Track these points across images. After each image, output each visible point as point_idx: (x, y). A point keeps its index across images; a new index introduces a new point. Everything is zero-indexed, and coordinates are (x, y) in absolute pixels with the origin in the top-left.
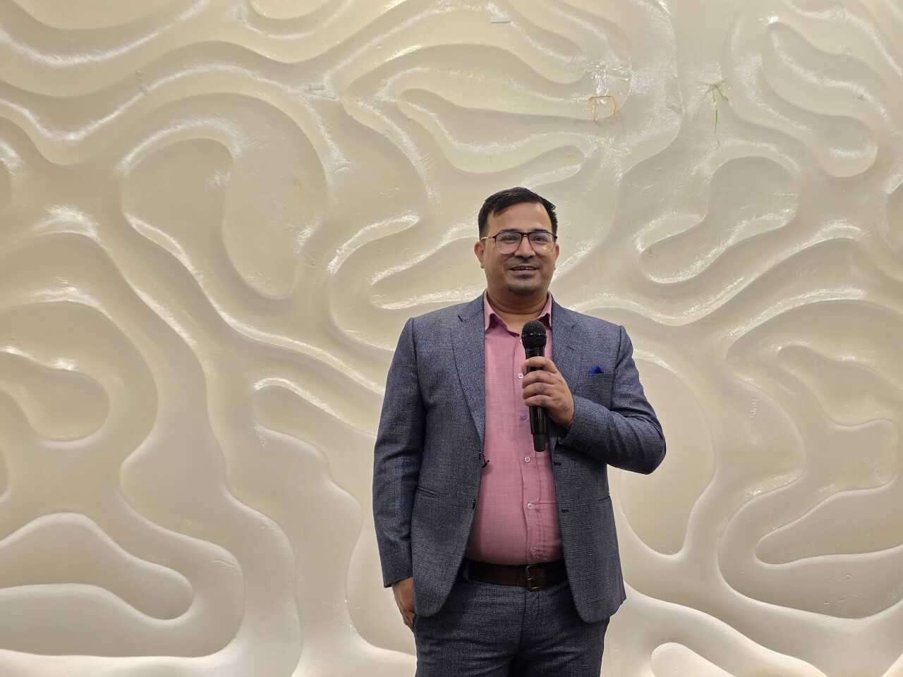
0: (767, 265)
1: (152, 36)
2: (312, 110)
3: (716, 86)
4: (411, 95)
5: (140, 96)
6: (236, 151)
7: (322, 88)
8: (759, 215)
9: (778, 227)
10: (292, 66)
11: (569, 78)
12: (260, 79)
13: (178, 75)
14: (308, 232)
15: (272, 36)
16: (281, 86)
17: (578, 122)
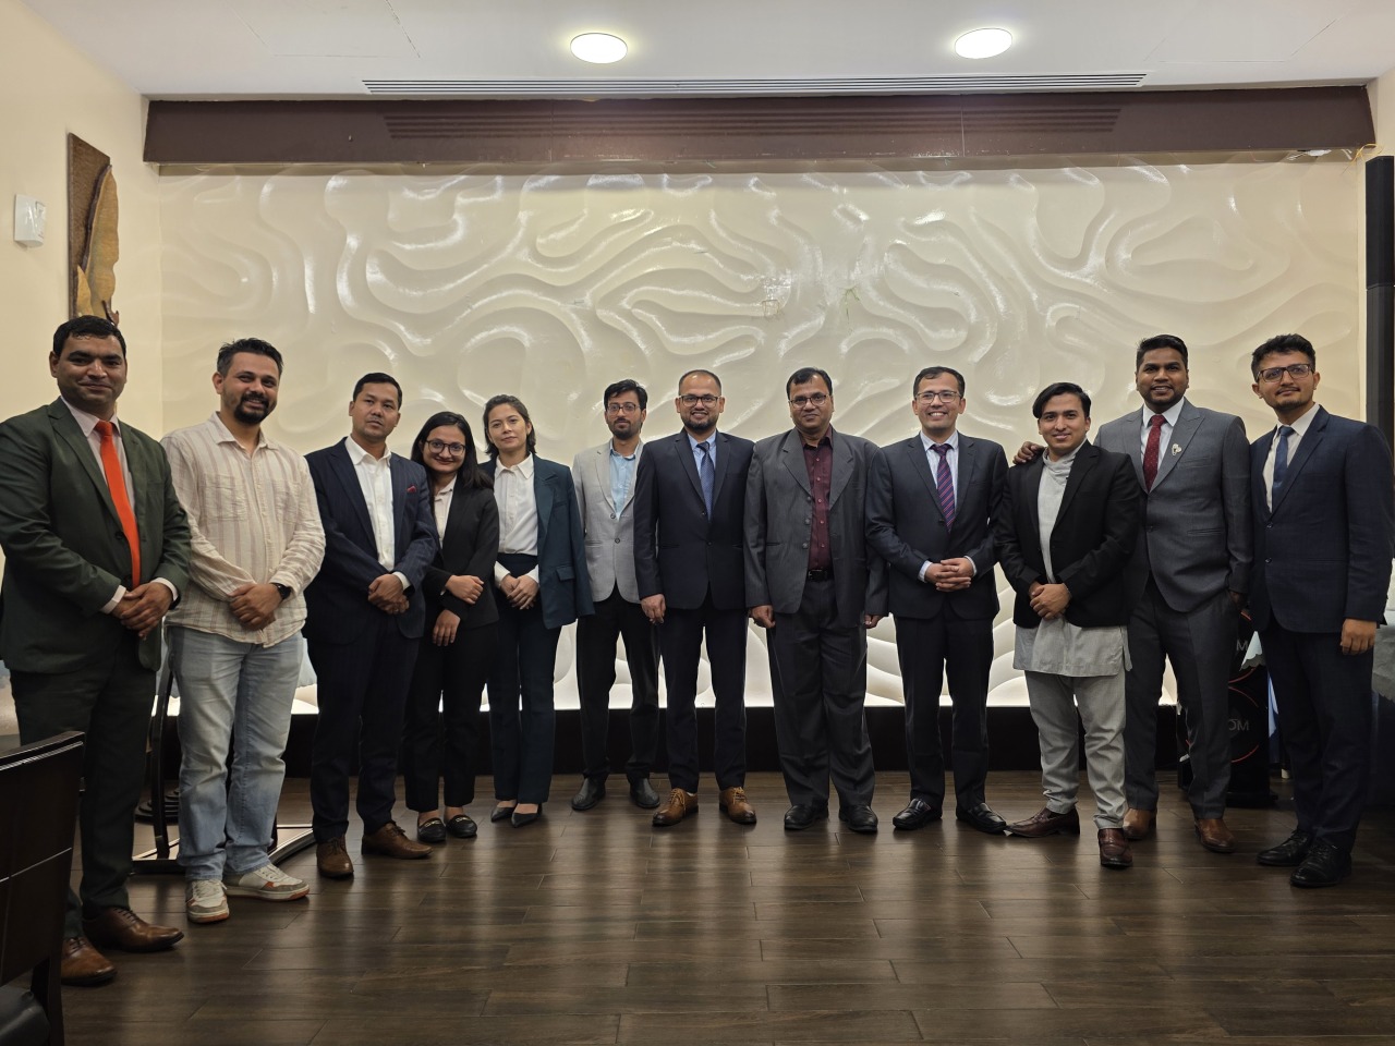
0: (886, 413)
1: (475, 273)
2: (574, 316)
3: (851, 290)
4: (640, 304)
5: (469, 310)
6: (527, 344)
7: (583, 302)
8: (880, 379)
9: (893, 387)
10: (563, 288)
11: (748, 289)
12: (544, 298)
13: (494, 297)
14: (574, 396)
15: (549, 270)
16: (555, 301)
17: (753, 318)
